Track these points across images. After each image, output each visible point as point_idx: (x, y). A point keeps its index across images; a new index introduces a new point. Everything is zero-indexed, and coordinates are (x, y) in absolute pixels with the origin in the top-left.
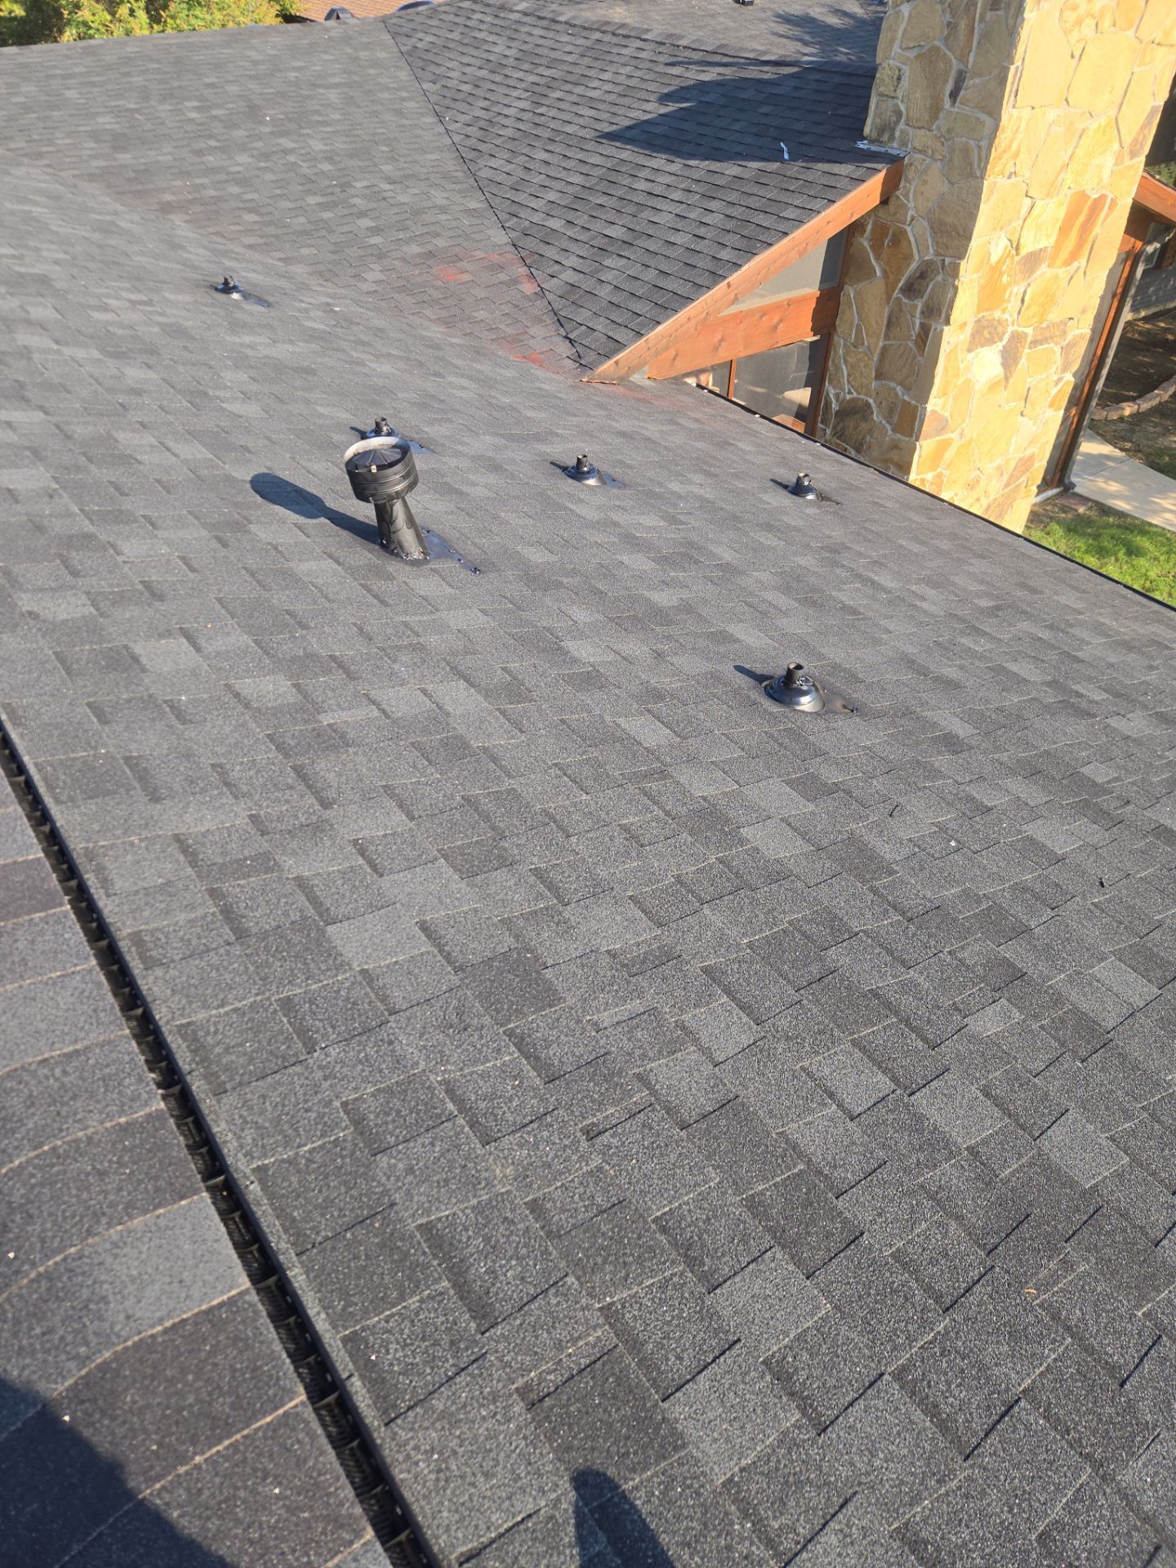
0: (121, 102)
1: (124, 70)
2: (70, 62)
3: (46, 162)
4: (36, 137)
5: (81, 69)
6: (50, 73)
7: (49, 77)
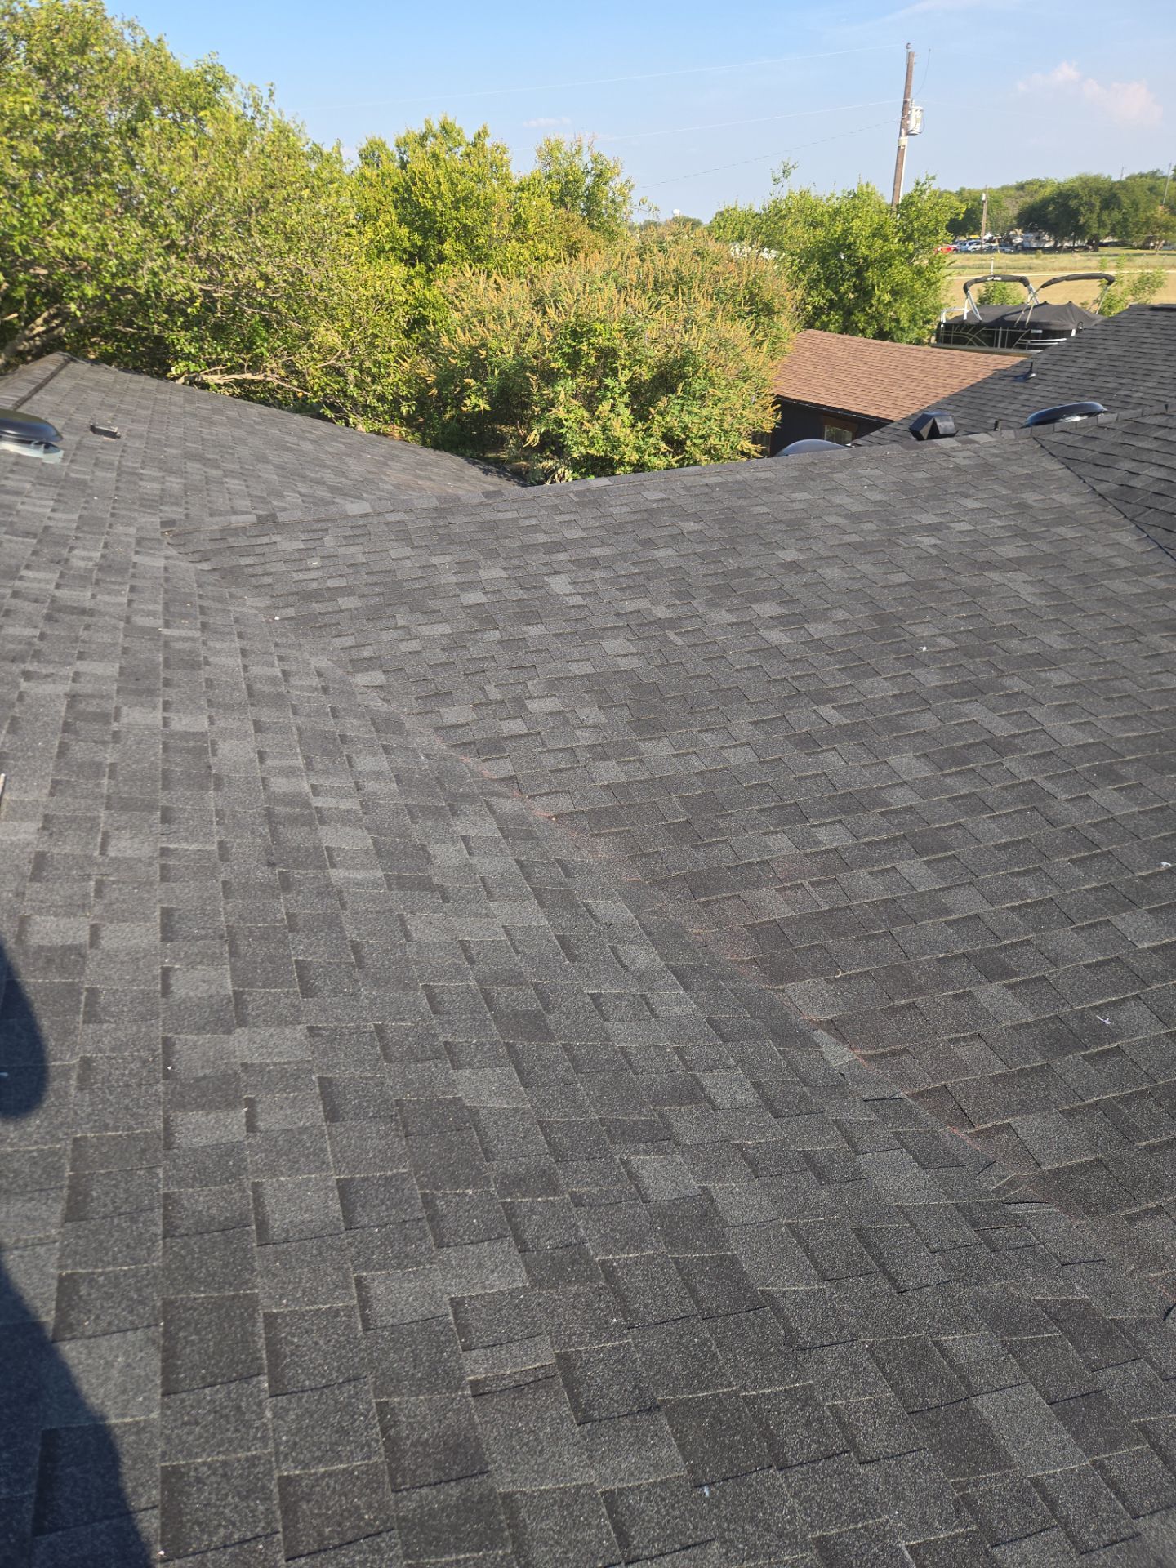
0: (642, 604)
1: (644, 534)
2: (559, 518)
3: (506, 767)
4: (495, 694)
5: (575, 534)
6: (529, 540)
7: (525, 548)
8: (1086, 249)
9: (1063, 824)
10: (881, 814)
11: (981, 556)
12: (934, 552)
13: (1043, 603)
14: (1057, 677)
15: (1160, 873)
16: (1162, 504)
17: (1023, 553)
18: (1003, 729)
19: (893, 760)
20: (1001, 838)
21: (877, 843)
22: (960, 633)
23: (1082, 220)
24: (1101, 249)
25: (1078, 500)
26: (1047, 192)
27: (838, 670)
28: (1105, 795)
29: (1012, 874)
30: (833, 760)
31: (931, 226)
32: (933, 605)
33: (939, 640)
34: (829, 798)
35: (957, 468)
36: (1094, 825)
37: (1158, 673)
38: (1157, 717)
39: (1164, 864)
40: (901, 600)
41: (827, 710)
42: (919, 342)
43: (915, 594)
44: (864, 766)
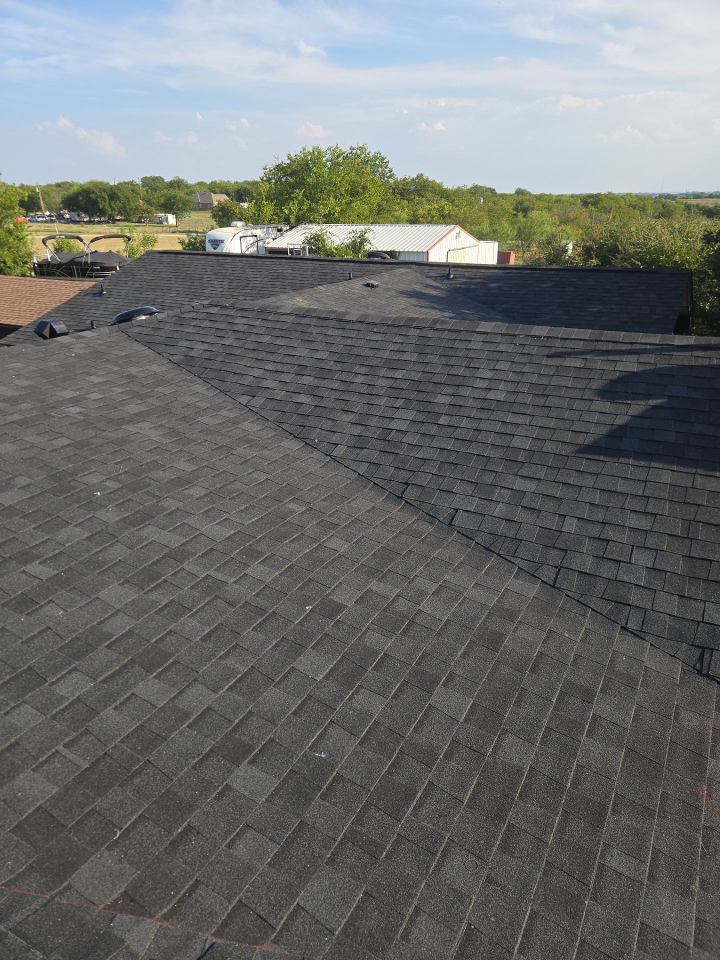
8: (108, 222)
9: (239, 602)
10: (109, 647)
11: (115, 415)
12: (82, 418)
13: (168, 441)
14: (197, 491)
15: (307, 615)
16: (213, 365)
17: (143, 408)
18: (175, 541)
19: (104, 594)
20: (203, 631)
21: (112, 676)
22: (121, 474)
23: (101, 207)
24: (116, 222)
25: (164, 368)
26: (75, 189)
27: (34, 528)
28: (256, 569)
29: (220, 658)
30: (53, 612)
31: (8, 203)
32: (93, 457)
33: (107, 483)
34: (59, 649)
35: (78, 356)
36: (257, 595)
37: (251, 473)
38: (263, 503)
39: (307, 608)
40: (68, 459)
41: (34, 568)
42: (24, 275)
43: (78, 452)
44: (80, 608)
